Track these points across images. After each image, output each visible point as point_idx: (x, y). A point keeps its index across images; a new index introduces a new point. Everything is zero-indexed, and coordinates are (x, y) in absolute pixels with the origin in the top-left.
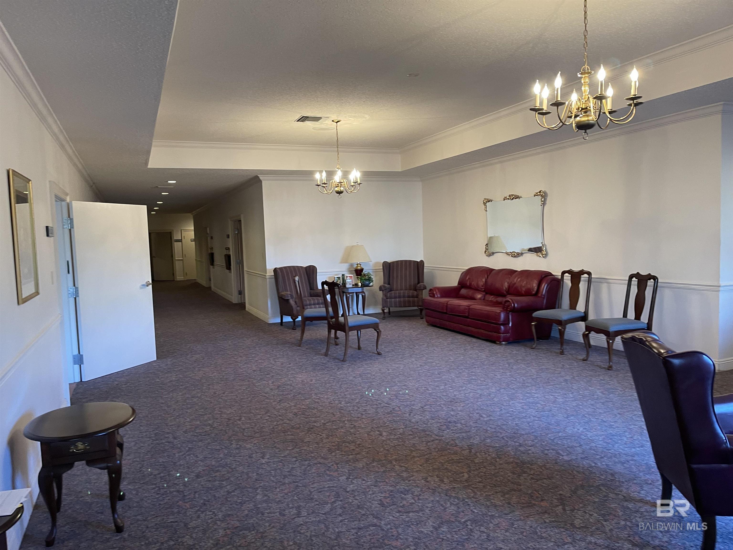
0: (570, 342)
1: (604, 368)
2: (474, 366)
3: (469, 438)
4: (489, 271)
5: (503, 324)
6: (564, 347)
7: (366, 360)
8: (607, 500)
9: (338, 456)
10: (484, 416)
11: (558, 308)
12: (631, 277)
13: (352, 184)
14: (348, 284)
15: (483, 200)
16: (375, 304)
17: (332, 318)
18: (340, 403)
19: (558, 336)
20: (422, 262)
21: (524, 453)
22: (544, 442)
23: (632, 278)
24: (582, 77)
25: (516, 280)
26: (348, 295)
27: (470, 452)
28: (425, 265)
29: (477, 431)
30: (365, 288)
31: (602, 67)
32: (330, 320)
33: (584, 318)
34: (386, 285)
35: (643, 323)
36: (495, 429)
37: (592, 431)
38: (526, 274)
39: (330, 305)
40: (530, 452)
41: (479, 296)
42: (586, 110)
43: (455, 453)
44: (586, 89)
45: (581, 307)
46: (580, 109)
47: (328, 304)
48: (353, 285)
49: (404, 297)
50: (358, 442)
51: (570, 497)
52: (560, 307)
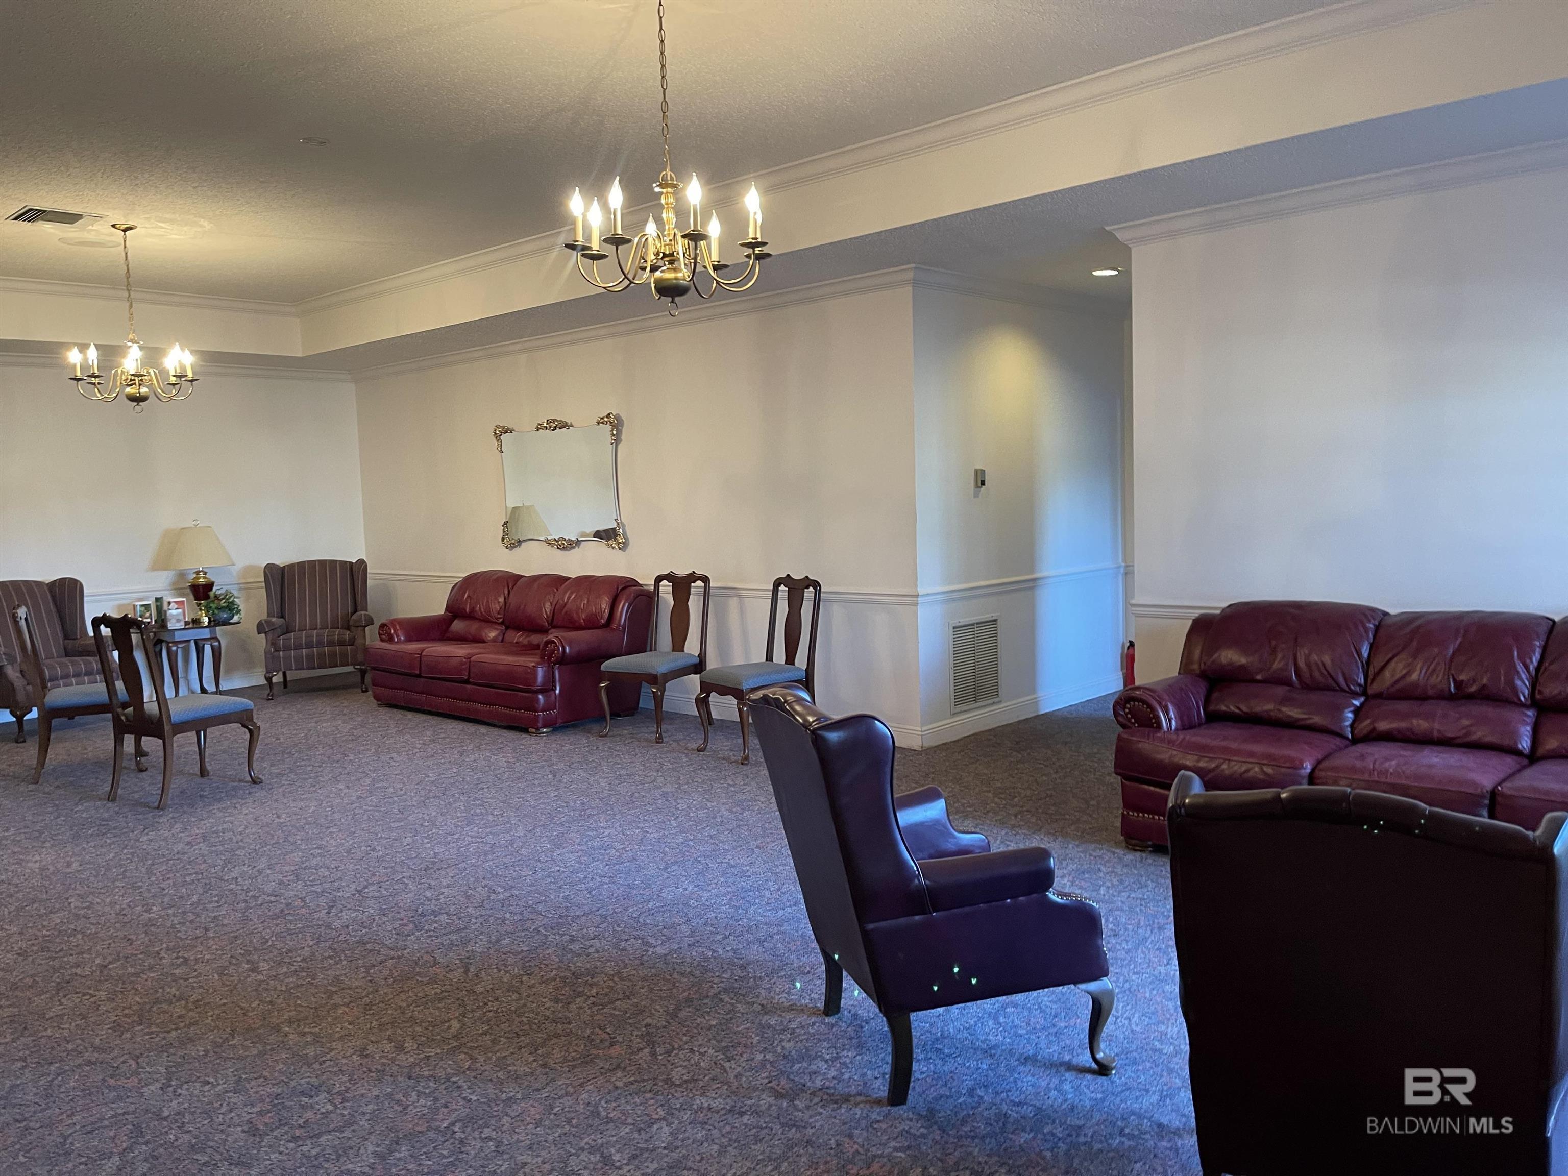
0: (675, 717)
1: (736, 762)
2: (480, 786)
3: (465, 942)
4: (511, 581)
5: (542, 691)
6: (664, 727)
7: (220, 800)
8: (731, 1019)
9: (139, 1040)
10: (500, 890)
11: (651, 650)
12: (777, 584)
13: (173, 380)
14: (173, 621)
15: (494, 427)
16: (249, 665)
17: (125, 706)
18: (148, 911)
19: (652, 706)
20: (361, 562)
21: (579, 955)
22: (618, 926)
23: (779, 585)
24: (662, 193)
25: (568, 597)
26: (174, 648)
27: (467, 971)
28: (369, 571)
29: (481, 924)
30: (218, 628)
31: (695, 178)
32: (119, 710)
33: (699, 667)
34: (274, 619)
35: (800, 669)
36: (521, 913)
37: (710, 888)
38: (587, 583)
39: (117, 673)
40: (591, 950)
41: (492, 634)
42: (671, 258)
43: (433, 981)
44: (669, 216)
45: (692, 646)
46: (661, 255)
47: (111, 671)
48: (186, 623)
49: (320, 643)
50: (195, 997)
51: (665, 1027)
52: (653, 648)
